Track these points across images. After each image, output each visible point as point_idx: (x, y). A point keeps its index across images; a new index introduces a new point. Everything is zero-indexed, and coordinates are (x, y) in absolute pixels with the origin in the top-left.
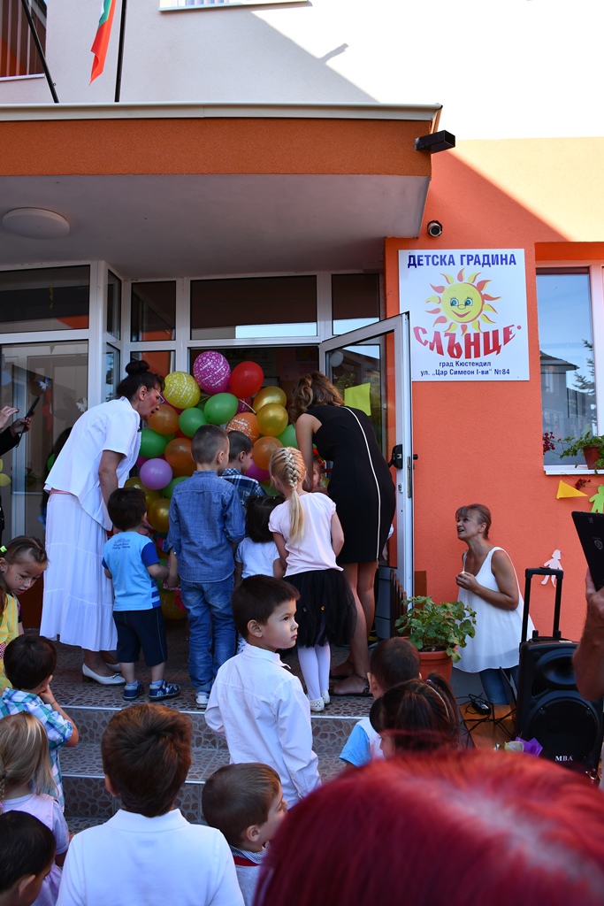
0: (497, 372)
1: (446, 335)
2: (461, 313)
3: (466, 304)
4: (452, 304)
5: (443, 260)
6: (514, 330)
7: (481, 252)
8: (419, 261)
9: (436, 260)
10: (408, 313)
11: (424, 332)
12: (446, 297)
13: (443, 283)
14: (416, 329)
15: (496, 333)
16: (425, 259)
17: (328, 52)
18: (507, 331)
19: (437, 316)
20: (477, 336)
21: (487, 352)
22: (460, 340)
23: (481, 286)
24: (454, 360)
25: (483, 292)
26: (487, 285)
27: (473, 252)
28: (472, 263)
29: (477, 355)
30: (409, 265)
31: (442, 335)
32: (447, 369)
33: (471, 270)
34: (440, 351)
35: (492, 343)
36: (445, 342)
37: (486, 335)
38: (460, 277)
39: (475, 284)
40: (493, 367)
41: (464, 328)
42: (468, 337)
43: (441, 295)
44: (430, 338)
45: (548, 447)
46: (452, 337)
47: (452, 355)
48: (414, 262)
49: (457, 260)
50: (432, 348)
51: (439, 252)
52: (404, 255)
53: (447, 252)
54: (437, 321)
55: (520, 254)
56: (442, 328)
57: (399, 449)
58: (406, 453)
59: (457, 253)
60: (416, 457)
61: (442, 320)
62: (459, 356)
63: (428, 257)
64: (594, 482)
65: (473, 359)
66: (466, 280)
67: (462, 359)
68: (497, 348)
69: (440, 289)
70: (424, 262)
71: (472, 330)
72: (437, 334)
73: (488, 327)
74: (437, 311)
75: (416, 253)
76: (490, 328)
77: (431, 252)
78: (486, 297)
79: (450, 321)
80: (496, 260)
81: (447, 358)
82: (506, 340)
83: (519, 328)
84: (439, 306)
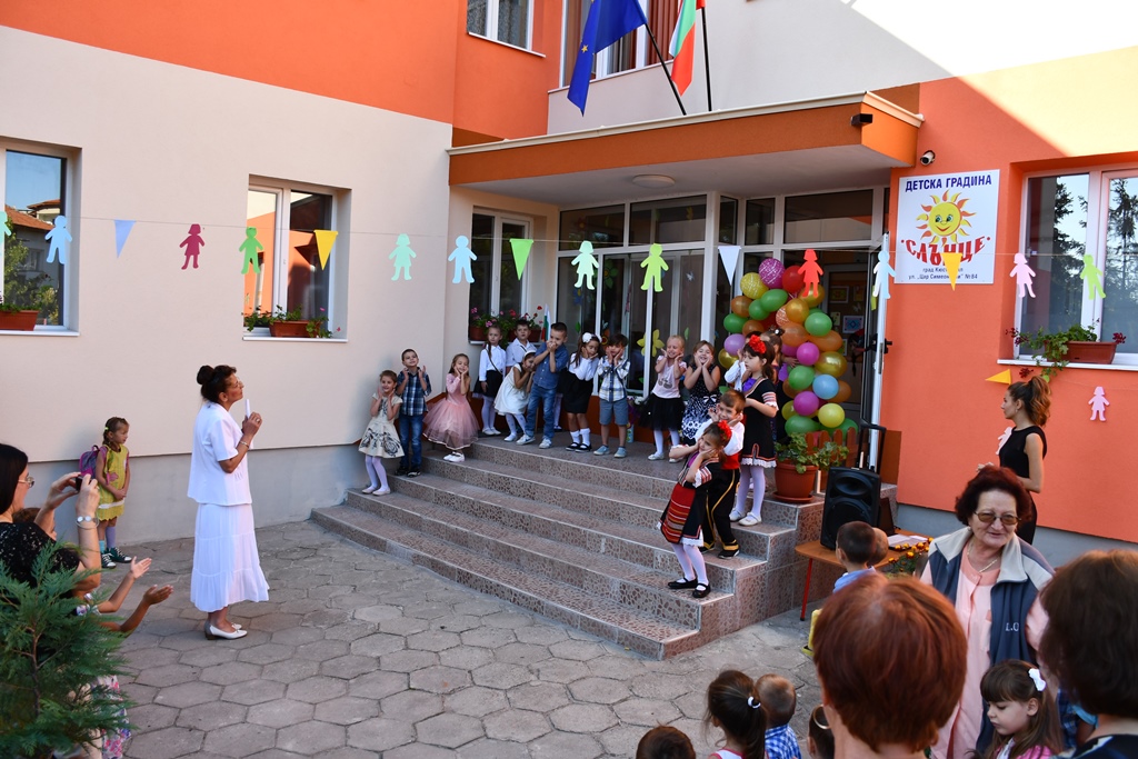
0: (967, 276)
1: (930, 246)
2: (943, 228)
3: (948, 220)
4: (937, 221)
5: (932, 184)
6: (984, 241)
7: (963, 175)
8: (914, 185)
9: (928, 184)
11: (914, 244)
12: (932, 215)
13: (931, 203)
14: (908, 242)
15: (969, 244)
16: (919, 184)
18: (978, 242)
19: (925, 230)
22: (941, 250)
23: (961, 204)
24: (935, 267)
25: (962, 210)
26: (966, 203)
27: (957, 175)
28: (955, 185)
30: (907, 190)
31: (927, 246)
32: (929, 274)
33: (954, 190)
34: (925, 260)
35: (967, 251)
36: (929, 251)
37: (961, 245)
38: (945, 198)
39: (956, 203)
40: (965, 272)
41: (944, 240)
42: (946, 247)
43: (928, 213)
44: (917, 248)
46: (935, 247)
47: (933, 263)
48: (911, 187)
49: (944, 183)
50: (918, 257)
51: (930, 177)
52: (903, 182)
53: (935, 177)
54: (924, 235)
55: (995, 174)
56: (927, 241)
59: (944, 177)
60: (887, 343)
61: (928, 234)
62: (938, 264)
63: (921, 182)
66: (949, 200)
67: (941, 265)
68: (969, 257)
69: (928, 209)
70: (918, 187)
71: (950, 242)
72: (923, 246)
73: (963, 239)
74: (925, 226)
75: (912, 179)
77: (924, 178)
78: (964, 214)
79: (934, 234)
80: (974, 181)
81: (929, 265)
82: (977, 249)
83: (989, 239)
84: (927, 223)
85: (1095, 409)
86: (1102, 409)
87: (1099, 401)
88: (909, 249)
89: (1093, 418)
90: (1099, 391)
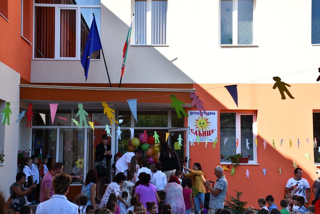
0: (210, 140)
1: (198, 131)
2: (202, 126)
3: (203, 124)
4: (200, 124)
6: (214, 130)
8: (193, 113)
9: (197, 113)
10: (189, 127)
11: (193, 130)
12: (198, 122)
13: (198, 119)
14: (191, 130)
15: (210, 131)
16: (194, 113)
17: (173, 59)
18: (212, 131)
19: (196, 127)
20: (205, 131)
21: (208, 135)
22: (202, 132)
23: (207, 120)
24: (200, 137)
26: (208, 119)
29: (205, 136)
30: (190, 114)
31: (197, 131)
32: (198, 139)
33: (204, 116)
34: (197, 135)
35: (209, 133)
36: (198, 133)
37: (208, 131)
39: (205, 119)
40: (209, 139)
41: (203, 130)
42: (203, 132)
43: (197, 122)
44: (194, 132)
45: (222, 157)
46: (200, 132)
48: (192, 114)
50: (195, 134)
52: (189, 112)
54: (196, 128)
55: (216, 112)
56: (197, 129)
57: (187, 158)
58: (188, 159)
60: (190, 160)
61: (197, 128)
64: (232, 166)
65: (204, 137)
66: (203, 118)
67: (202, 137)
68: (210, 135)
69: (197, 120)
71: (204, 130)
72: (196, 131)
74: (196, 125)
75: (192, 111)
76: (208, 130)
77: (196, 111)
78: (208, 122)
79: (199, 128)
80: (210, 113)
82: (212, 133)
83: (215, 130)
84: (197, 124)
85: (247, 175)
86: (248, 175)
87: (247, 173)
88: (192, 132)
89: (247, 178)
90: (247, 170)
